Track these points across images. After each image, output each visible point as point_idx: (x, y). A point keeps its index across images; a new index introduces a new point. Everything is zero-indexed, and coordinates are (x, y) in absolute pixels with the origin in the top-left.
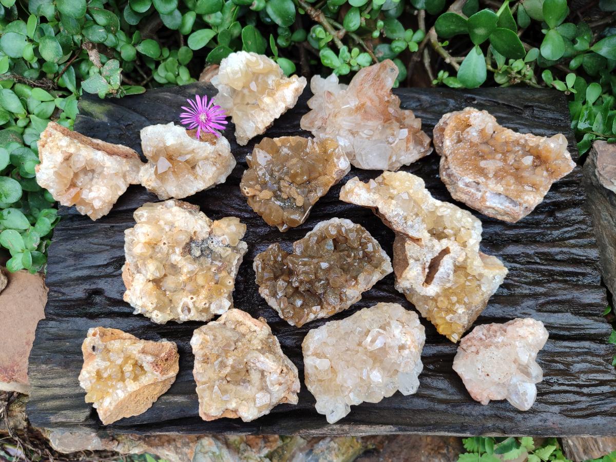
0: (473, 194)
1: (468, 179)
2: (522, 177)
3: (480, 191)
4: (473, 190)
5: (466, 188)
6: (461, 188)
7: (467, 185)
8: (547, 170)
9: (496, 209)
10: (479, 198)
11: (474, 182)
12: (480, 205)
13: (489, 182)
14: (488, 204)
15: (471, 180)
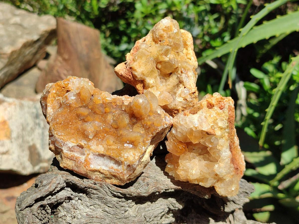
0: (76, 158)
1: (71, 144)
2: (121, 135)
3: (84, 154)
4: (76, 154)
5: (69, 153)
6: (66, 153)
7: (71, 150)
8: (143, 126)
9: (102, 171)
10: (83, 161)
11: (78, 146)
12: (85, 169)
13: (90, 143)
14: (92, 167)
15: (74, 144)
